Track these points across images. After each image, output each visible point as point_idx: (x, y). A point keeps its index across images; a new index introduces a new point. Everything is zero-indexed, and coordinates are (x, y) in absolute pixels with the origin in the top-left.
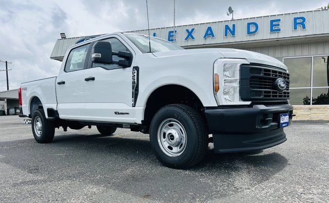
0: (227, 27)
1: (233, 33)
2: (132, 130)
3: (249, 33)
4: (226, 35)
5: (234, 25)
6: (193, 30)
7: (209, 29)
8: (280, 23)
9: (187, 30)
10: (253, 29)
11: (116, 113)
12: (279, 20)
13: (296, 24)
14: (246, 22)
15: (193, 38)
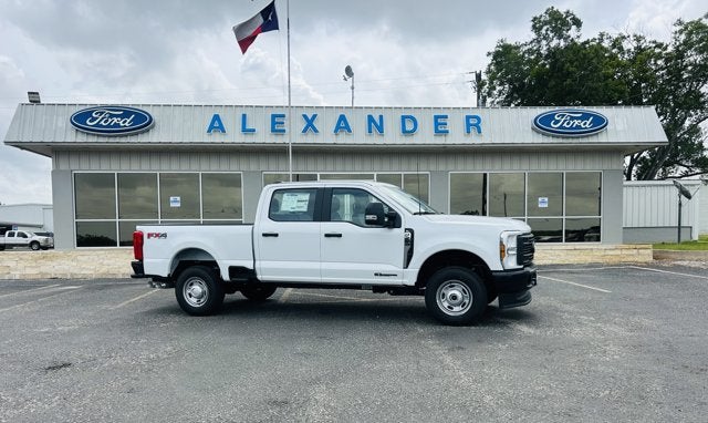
0: (370, 118)
1: (381, 130)
2: (374, 292)
3: (405, 132)
4: (370, 132)
5: (381, 117)
6: (315, 116)
7: (342, 118)
8: (447, 121)
9: (305, 116)
10: (409, 126)
11: (376, 274)
12: (446, 117)
13: (468, 125)
14: (399, 115)
15: (316, 131)
